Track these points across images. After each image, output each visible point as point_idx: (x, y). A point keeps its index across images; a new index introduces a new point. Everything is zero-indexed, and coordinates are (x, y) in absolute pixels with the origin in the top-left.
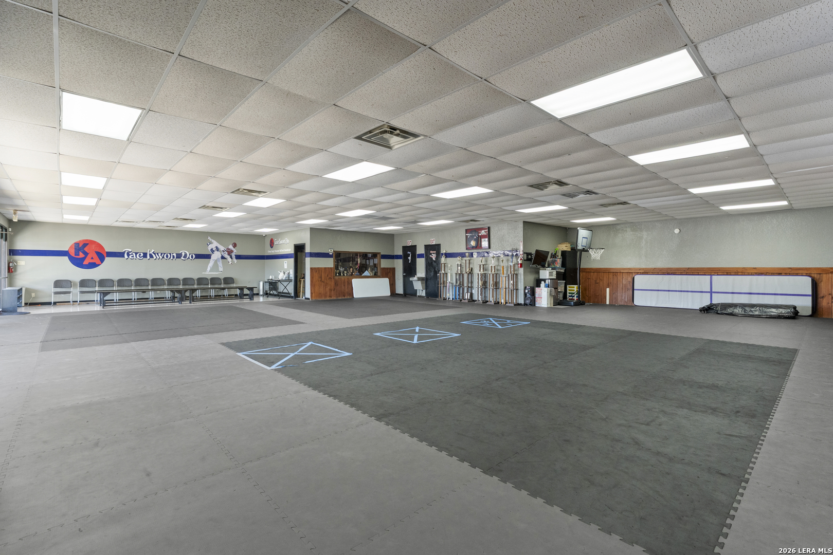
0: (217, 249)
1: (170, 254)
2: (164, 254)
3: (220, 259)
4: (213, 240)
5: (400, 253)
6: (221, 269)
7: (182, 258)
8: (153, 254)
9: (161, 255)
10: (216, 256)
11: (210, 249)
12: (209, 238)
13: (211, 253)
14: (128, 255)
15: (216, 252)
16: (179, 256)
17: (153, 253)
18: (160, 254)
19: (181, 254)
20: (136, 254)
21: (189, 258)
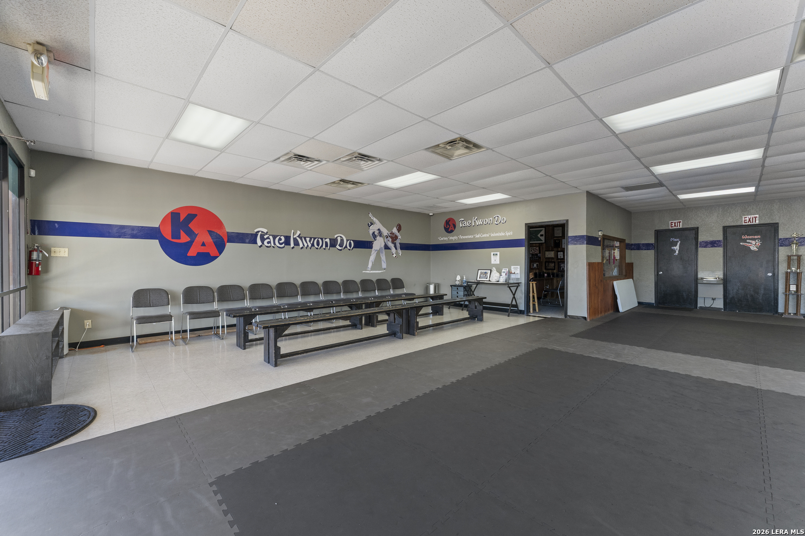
0: (380, 234)
1: (322, 239)
2: (315, 239)
3: (383, 248)
4: (375, 219)
5: (652, 241)
6: (384, 265)
7: (338, 247)
8: (298, 238)
9: (310, 241)
10: (378, 244)
11: (371, 232)
12: (370, 215)
13: (373, 240)
14: (263, 240)
15: (378, 238)
16: (333, 243)
17: (299, 236)
18: (308, 239)
19: (336, 240)
20: (274, 237)
21: (346, 247)
